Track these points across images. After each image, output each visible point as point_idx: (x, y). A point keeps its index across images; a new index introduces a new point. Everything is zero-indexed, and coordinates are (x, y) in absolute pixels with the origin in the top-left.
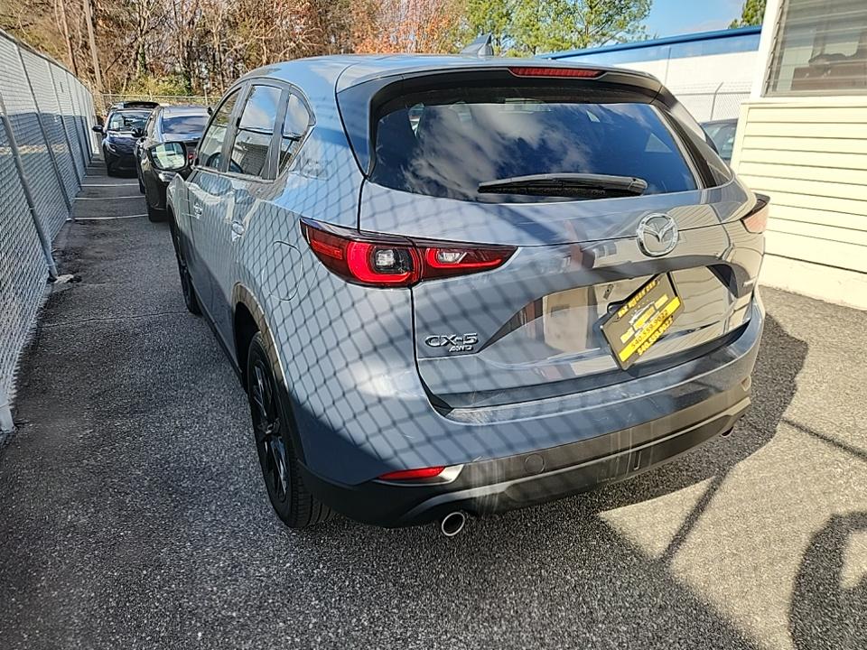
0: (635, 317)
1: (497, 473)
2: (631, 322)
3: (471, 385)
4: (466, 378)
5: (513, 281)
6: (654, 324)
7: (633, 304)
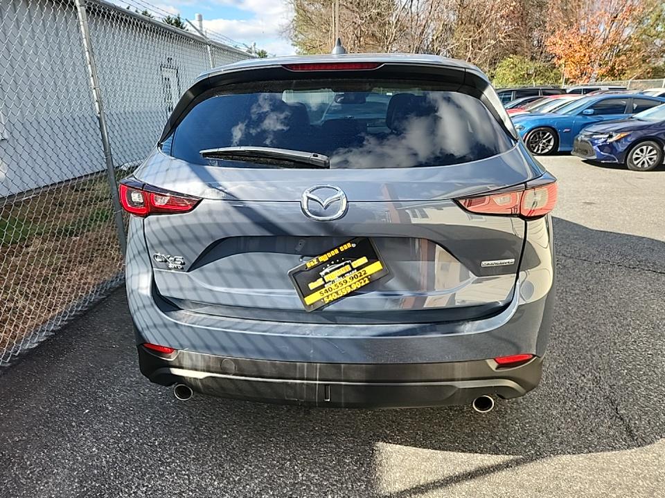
0: (327, 270)
1: (201, 364)
2: (322, 274)
3: (184, 294)
4: (181, 289)
5: (230, 222)
6: (348, 280)
7: (323, 258)
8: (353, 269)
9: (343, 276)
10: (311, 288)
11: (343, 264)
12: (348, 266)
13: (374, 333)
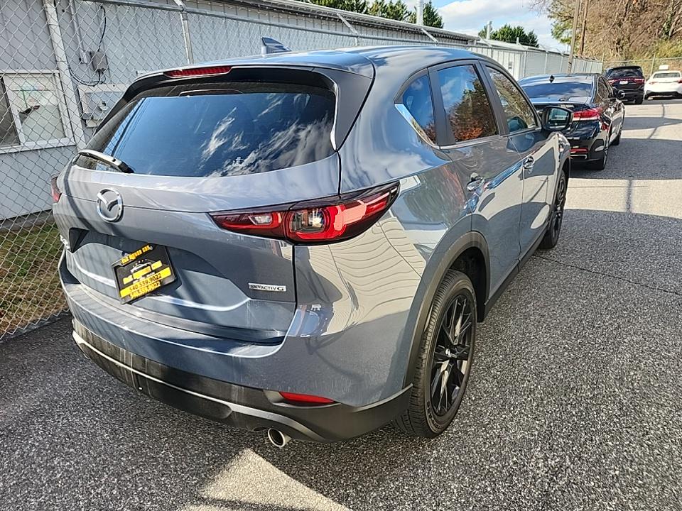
0: (135, 269)
2: (132, 271)
6: (149, 281)
7: (132, 257)
8: (152, 271)
9: (145, 276)
10: (125, 283)
11: (145, 264)
12: (149, 267)
13: (163, 336)
